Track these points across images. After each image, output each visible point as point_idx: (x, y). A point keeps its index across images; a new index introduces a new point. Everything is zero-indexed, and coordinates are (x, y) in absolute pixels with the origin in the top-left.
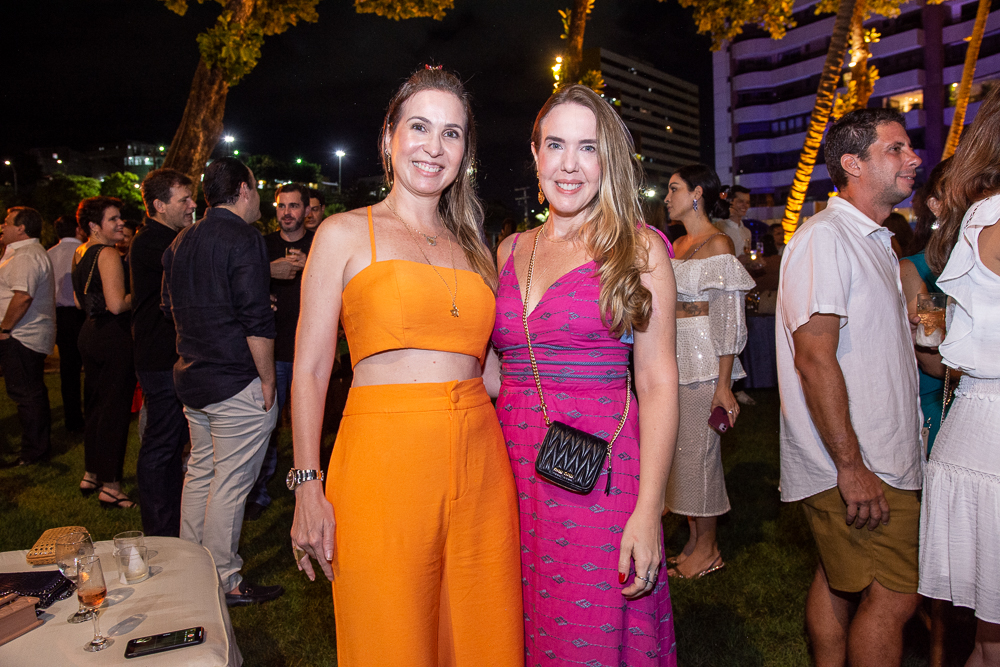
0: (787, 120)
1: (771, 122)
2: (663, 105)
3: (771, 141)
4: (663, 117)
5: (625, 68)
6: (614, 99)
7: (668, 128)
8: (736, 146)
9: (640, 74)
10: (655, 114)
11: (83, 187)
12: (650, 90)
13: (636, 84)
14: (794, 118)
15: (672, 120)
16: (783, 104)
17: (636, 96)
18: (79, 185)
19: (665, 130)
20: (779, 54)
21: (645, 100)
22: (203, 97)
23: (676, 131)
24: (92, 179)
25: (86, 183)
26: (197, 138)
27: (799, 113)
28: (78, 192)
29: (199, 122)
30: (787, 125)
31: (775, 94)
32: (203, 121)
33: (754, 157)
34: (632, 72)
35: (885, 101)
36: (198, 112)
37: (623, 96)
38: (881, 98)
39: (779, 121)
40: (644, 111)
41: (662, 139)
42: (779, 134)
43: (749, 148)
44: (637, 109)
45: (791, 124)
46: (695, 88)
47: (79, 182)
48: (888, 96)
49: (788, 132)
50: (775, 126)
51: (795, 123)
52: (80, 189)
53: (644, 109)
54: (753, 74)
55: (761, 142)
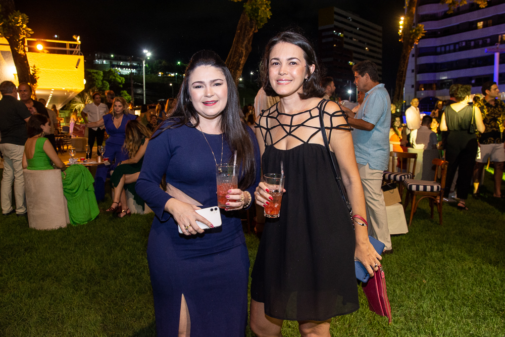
0: (445, 46)
1: (436, 47)
2: (364, 37)
3: (437, 57)
4: (364, 43)
5: (346, 17)
6: (340, 34)
7: (367, 48)
8: (418, 59)
9: (353, 20)
10: (360, 41)
11: (95, 75)
12: (358, 29)
13: (351, 26)
14: (449, 45)
15: (369, 44)
16: (444, 38)
17: (351, 32)
18: (93, 74)
19: (365, 49)
20: (442, 12)
21: (355, 34)
22: (246, 34)
23: (370, 50)
24: (99, 71)
25: (96, 73)
26: (242, 53)
27: (452, 42)
28: (93, 78)
29: (244, 46)
30: (445, 49)
31: (439, 33)
32: (246, 45)
33: (427, 65)
34: (349, 19)
35: (500, 36)
36: (244, 40)
37: (345, 32)
38: (498, 35)
39: (441, 46)
40: (355, 40)
41: (363, 54)
42: (441, 53)
43: (424, 60)
44: (351, 38)
45: (448, 48)
46: (380, 28)
47: (93, 72)
48: (502, 34)
49: (445, 52)
50: (439, 50)
51: (449, 48)
52: (94, 76)
53: (355, 38)
54: (427, 22)
55: (432, 57)
